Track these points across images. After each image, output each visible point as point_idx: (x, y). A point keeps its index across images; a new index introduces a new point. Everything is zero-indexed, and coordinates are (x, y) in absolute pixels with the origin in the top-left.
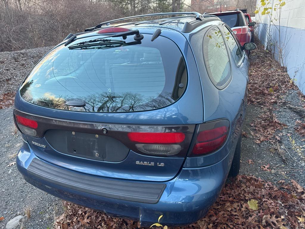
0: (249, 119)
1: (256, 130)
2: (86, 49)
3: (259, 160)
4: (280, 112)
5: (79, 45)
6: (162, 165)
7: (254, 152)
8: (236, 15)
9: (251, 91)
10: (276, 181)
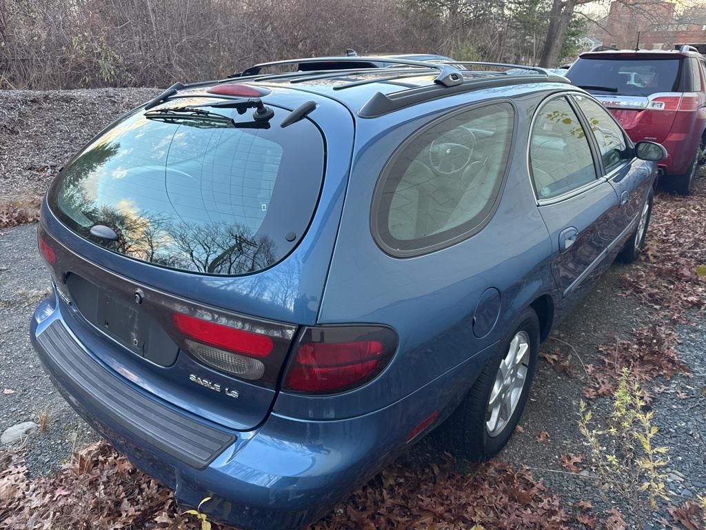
0: (604, 332)
1: (605, 362)
2: (173, 122)
3: (566, 439)
4: (695, 331)
5: (159, 112)
6: (234, 394)
7: (566, 417)
8: (678, 61)
9: (654, 263)
10: (573, 501)
